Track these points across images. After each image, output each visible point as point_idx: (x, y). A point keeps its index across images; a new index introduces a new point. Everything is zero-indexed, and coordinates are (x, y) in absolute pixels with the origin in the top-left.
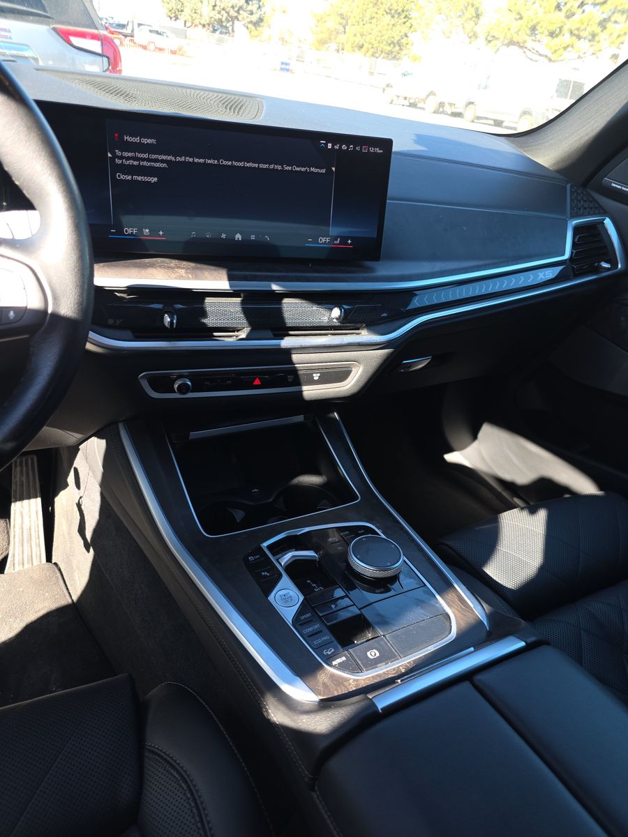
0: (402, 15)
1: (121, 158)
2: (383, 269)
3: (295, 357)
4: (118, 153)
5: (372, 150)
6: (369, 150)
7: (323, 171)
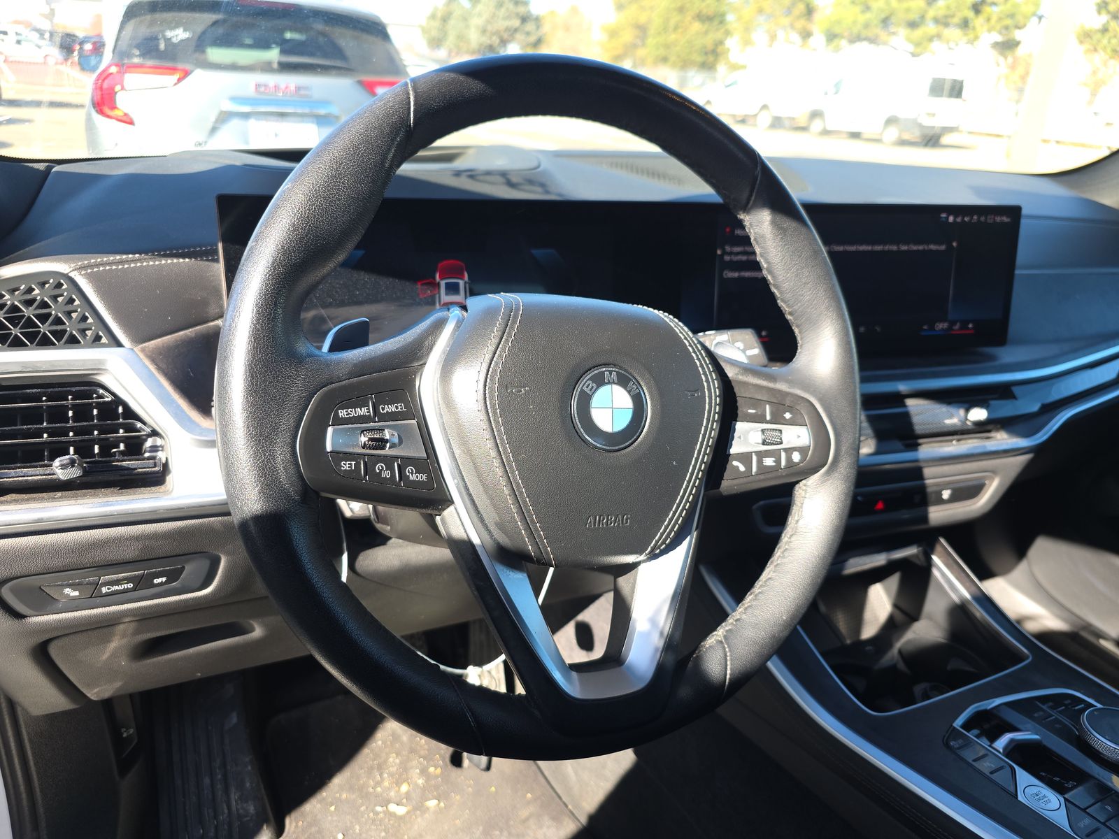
0: (714, 19)
1: (731, 253)
2: (1007, 354)
3: (927, 472)
4: (728, 248)
5: (998, 219)
6: (994, 219)
7: (943, 247)
